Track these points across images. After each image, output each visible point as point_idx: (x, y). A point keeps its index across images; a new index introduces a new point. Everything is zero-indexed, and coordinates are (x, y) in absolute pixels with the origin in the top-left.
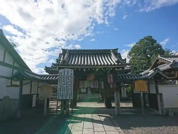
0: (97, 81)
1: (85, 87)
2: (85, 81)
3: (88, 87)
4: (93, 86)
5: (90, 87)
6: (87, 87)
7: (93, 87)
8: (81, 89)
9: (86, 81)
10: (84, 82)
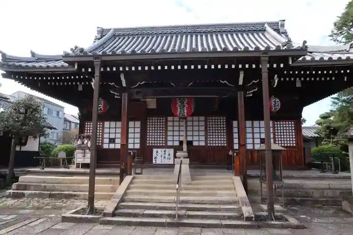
0: (222, 120)
1: (170, 143)
2: (170, 118)
3: (181, 143)
4: (203, 138)
5: (190, 143)
6: (177, 144)
7: (203, 144)
8: (155, 150)
9: (176, 119)
10: (167, 121)
